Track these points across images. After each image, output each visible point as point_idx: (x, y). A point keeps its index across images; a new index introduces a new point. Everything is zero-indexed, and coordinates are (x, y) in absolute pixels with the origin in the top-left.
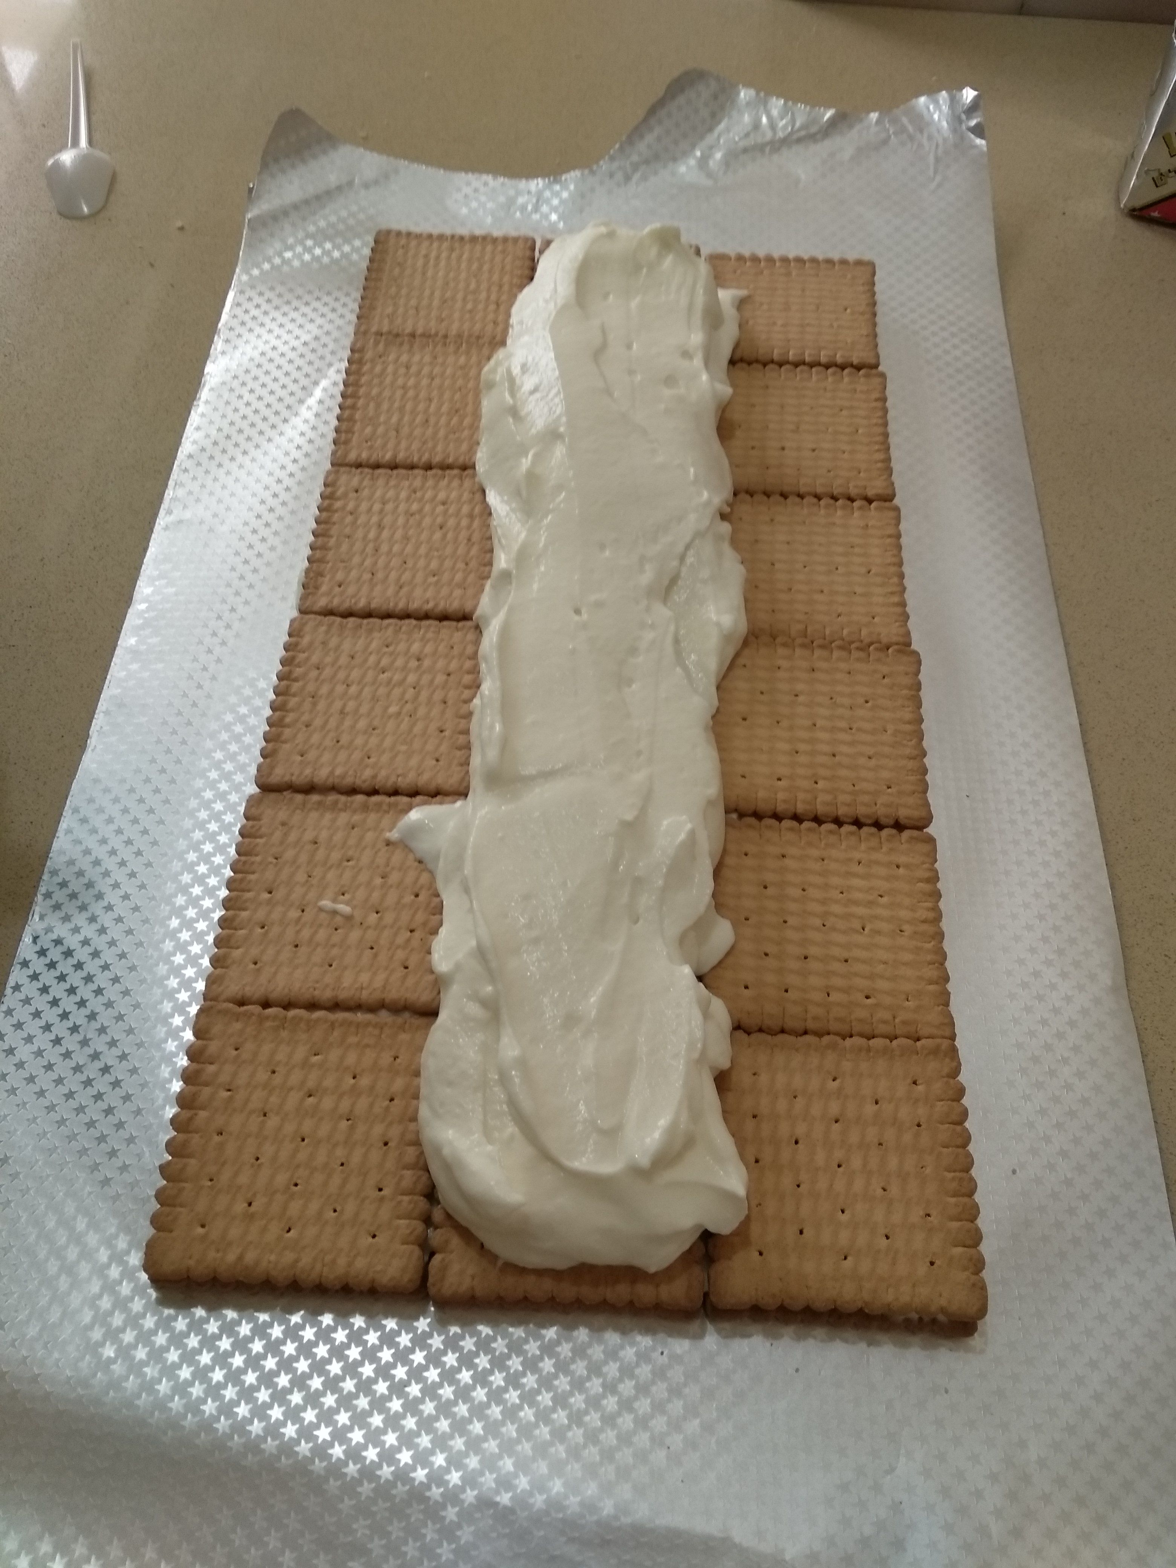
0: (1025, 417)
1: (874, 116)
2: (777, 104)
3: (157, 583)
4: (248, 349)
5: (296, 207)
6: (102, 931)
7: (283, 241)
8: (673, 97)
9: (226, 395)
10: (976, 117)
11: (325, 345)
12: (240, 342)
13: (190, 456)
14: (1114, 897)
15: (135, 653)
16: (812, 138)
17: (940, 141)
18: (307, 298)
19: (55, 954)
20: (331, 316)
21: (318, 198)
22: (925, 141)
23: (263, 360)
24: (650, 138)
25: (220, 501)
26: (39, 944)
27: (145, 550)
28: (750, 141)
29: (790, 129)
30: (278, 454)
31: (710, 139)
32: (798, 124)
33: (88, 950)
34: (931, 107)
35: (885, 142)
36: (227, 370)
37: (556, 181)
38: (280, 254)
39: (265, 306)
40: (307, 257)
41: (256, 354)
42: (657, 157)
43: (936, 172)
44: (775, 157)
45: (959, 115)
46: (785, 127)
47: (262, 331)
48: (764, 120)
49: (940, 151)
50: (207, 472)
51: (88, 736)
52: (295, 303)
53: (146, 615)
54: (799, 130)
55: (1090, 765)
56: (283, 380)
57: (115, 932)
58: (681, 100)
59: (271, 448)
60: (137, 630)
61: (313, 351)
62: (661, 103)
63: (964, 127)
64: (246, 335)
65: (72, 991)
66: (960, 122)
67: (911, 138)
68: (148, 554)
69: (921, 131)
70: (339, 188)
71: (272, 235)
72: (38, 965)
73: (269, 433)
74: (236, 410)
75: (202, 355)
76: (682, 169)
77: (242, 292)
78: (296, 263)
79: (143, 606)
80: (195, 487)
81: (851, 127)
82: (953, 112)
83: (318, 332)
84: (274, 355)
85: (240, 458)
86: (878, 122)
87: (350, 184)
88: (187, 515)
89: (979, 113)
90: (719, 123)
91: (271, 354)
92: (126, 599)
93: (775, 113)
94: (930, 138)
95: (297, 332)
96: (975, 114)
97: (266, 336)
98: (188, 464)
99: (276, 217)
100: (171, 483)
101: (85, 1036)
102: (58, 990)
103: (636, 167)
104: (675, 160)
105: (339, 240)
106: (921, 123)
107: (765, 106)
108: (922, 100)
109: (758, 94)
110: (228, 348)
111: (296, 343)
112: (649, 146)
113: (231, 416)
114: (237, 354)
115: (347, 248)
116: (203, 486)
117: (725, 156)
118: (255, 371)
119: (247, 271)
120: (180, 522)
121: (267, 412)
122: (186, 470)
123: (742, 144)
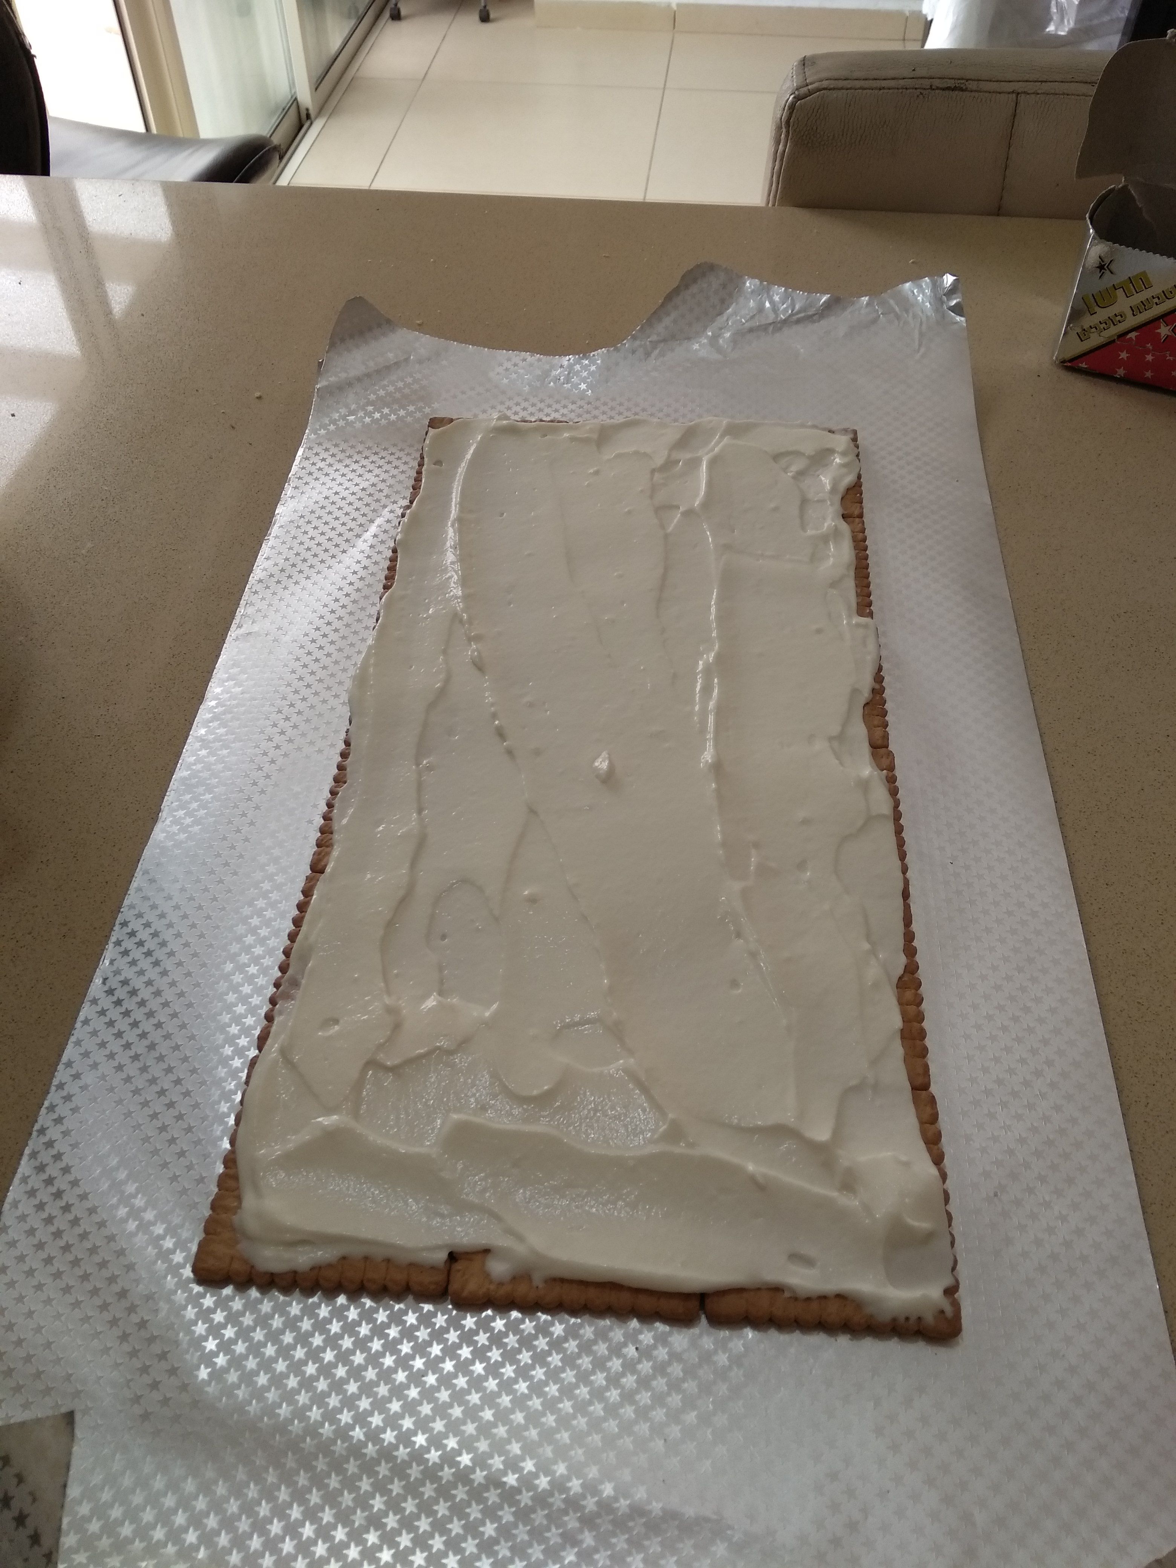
0: (1002, 544)
1: (865, 300)
2: (778, 292)
3: (226, 684)
4: (314, 494)
5: (359, 379)
6: (164, 973)
7: (347, 406)
8: (687, 287)
9: (293, 532)
10: (955, 299)
11: (381, 491)
12: (307, 489)
13: (260, 581)
14: (1089, 951)
15: (204, 742)
16: (810, 319)
17: (924, 319)
18: (367, 453)
19: (121, 993)
20: (386, 467)
21: (378, 372)
22: (910, 319)
23: (326, 503)
24: (667, 321)
25: (284, 617)
26: (108, 985)
27: (218, 656)
28: (756, 323)
29: (790, 312)
30: (337, 579)
31: (721, 320)
32: (797, 307)
33: (151, 989)
34: (915, 291)
35: (875, 321)
36: (295, 511)
37: (585, 357)
38: (344, 418)
39: (330, 460)
40: (367, 420)
41: (320, 498)
42: (673, 337)
43: (920, 345)
44: (777, 335)
45: (940, 297)
46: (786, 310)
47: (326, 479)
48: (767, 305)
49: (924, 327)
50: (274, 594)
51: (160, 810)
52: (356, 457)
53: (216, 710)
54: (799, 312)
55: (1064, 837)
56: (344, 519)
57: (176, 974)
58: (694, 289)
59: (331, 573)
60: (206, 723)
61: (370, 495)
62: (676, 291)
63: (945, 307)
64: (313, 483)
65: (135, 1024)
66: (942, 303)
67: (898, 317)
68: (220, 660)
69: (907, 311)
70: (397, 364)
71: (338, 403)
72: (106, 1002)
73: (330, 561)
74: (302, 543)
75: (275, 499)
76: (696, 346)
77: (310, 448)
78: (358, 425)
79: (213, 703)
80: (263, 605)
81: (844, 309)
82: (935, 295)
83: (374, 480)
84: (336, 498)
85: (303, 582)
86: (868, 304)
87: (407, 360)
88: (256, 628)
89: (960, 295)
90: (728, 309)
91: (334, 498)
92: (200, 697)
93: (776, 298)
94: (915, 316)
95: (357, 480)
96: (954, 296)
97: (330, 484)
98: (259, 587)
99: (341, 388)
100: (243, 602)
101: (145, 1064)
102: (123, 1024)
103: (654, 345)
104: (689, 339)
105: (396, 407)
106: (907, 304)
107: (768, 293)
108: (908, 285)
109: (761, 282)
110: (296, 493)
111: (356, 489)
112: (666, 328)
113: (297, 548)
114: (304, 498)
115: (402, 413)
116: (270, 605)
117: (733, 335)
118: (319, 512)
119: (315, 432)
120: (250, 633)
121: (328, 545)
122: (256, 592)
123: (747, 325)
